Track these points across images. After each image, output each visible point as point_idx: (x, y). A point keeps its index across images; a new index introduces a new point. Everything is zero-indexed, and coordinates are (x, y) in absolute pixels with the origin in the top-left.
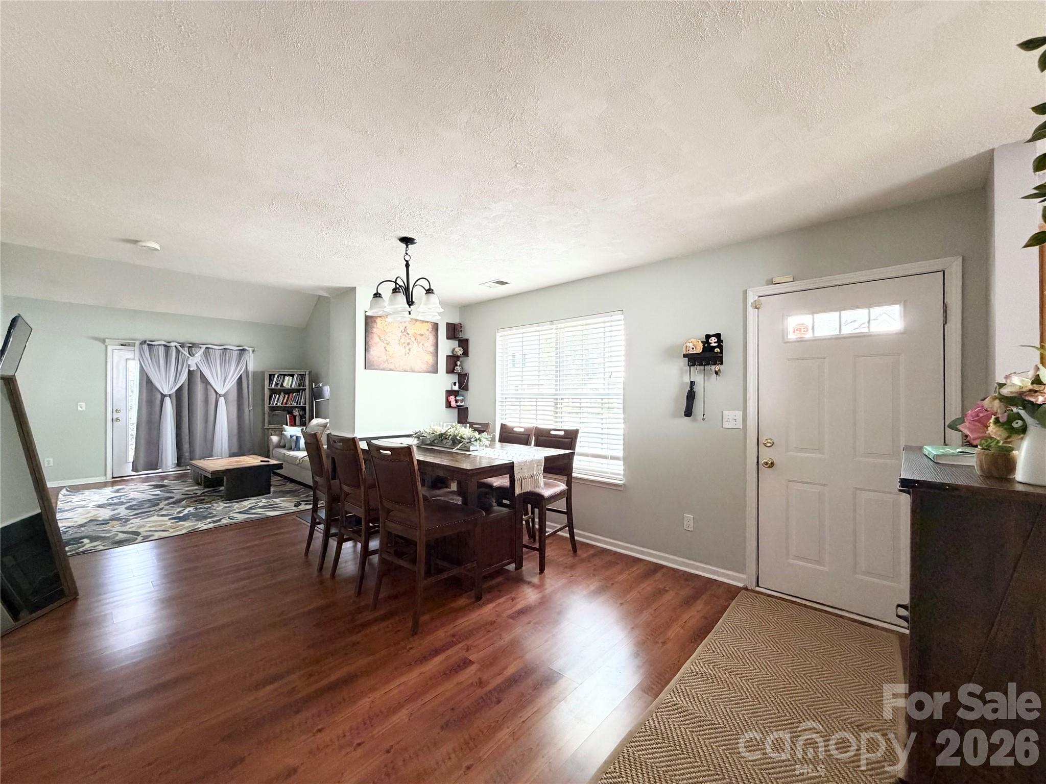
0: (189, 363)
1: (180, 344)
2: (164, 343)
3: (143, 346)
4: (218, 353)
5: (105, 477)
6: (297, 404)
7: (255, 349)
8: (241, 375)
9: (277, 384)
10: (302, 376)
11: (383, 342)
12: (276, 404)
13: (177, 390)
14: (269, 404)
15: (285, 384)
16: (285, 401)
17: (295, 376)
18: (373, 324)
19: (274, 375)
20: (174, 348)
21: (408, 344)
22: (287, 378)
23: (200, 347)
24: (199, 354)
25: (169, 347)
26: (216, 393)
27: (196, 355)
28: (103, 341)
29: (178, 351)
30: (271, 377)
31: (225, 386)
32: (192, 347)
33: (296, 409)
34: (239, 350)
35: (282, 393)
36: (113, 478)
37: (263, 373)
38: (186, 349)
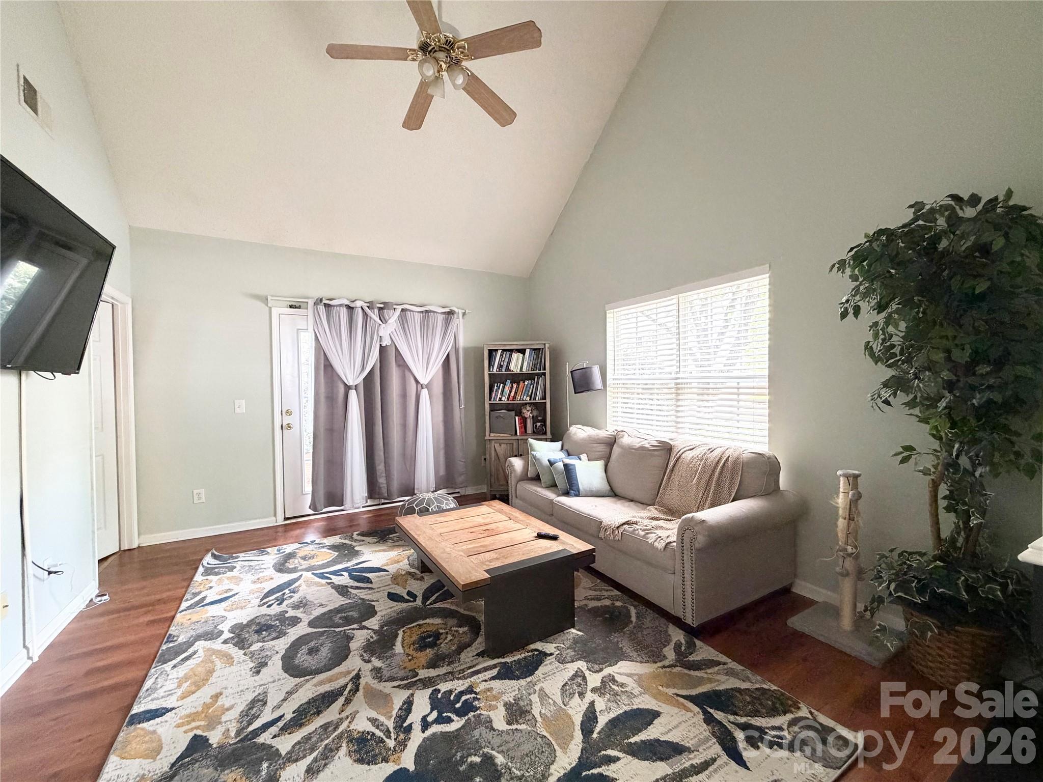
0: (380, 335)
1: (368, 305)
2: (347, 303)
3: (318, 307)
4: (418, 317)
5: (274, 518)
6: (530, 400)
7: (467, 311)
8: (448, 354)
9: (500, 366)
10: (538, 352)
12: (500, 399)
13: (364, 379)
14: (490, 400)
15: (512, 367)
16: (512, 394)
17: (528, 352)
19: (497, 350)
20: (360, 310)
22: (515, 355)
23: (395, 309)
24: (393, 318)
25: (353, 308)
26: (417, 382)
27: (389, 321)
28: (265, 300)
29: (365, 315)
30: (492, 353)
31: (429, 370)
32: (384, 308)
33: (528, 408)
34: (444, 313)
35: (509, 382)
36: (286, 519)
37: (480, 350)
38: (376, 311)
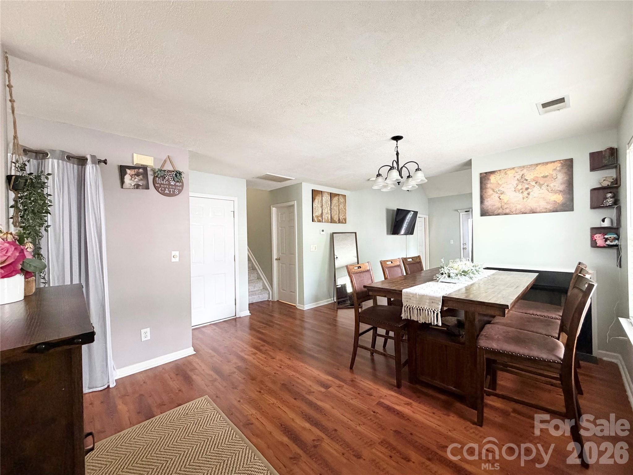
11: (497, 193)
18: (486, 181)
21: (527, 189)
28: (457, 210)
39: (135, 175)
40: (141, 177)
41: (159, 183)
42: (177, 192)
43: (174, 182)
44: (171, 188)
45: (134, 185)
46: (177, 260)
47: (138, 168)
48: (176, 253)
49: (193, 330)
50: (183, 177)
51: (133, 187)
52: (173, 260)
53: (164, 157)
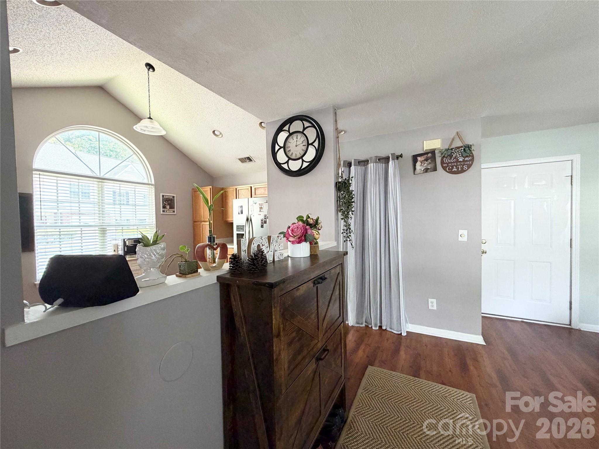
39: (424, 160)
40: (429, 161)
41: (446, 163)
42: (465, 167)
43: (462, 158)
44: (459, 165)
45: (424, 170)
46: (465, 239)
47: (427, 153)
48: (465, 232)
49: (483, 317)
50: (473, 150)
51: (423, 171)
52: (460, 239)
53: (453, 134)
